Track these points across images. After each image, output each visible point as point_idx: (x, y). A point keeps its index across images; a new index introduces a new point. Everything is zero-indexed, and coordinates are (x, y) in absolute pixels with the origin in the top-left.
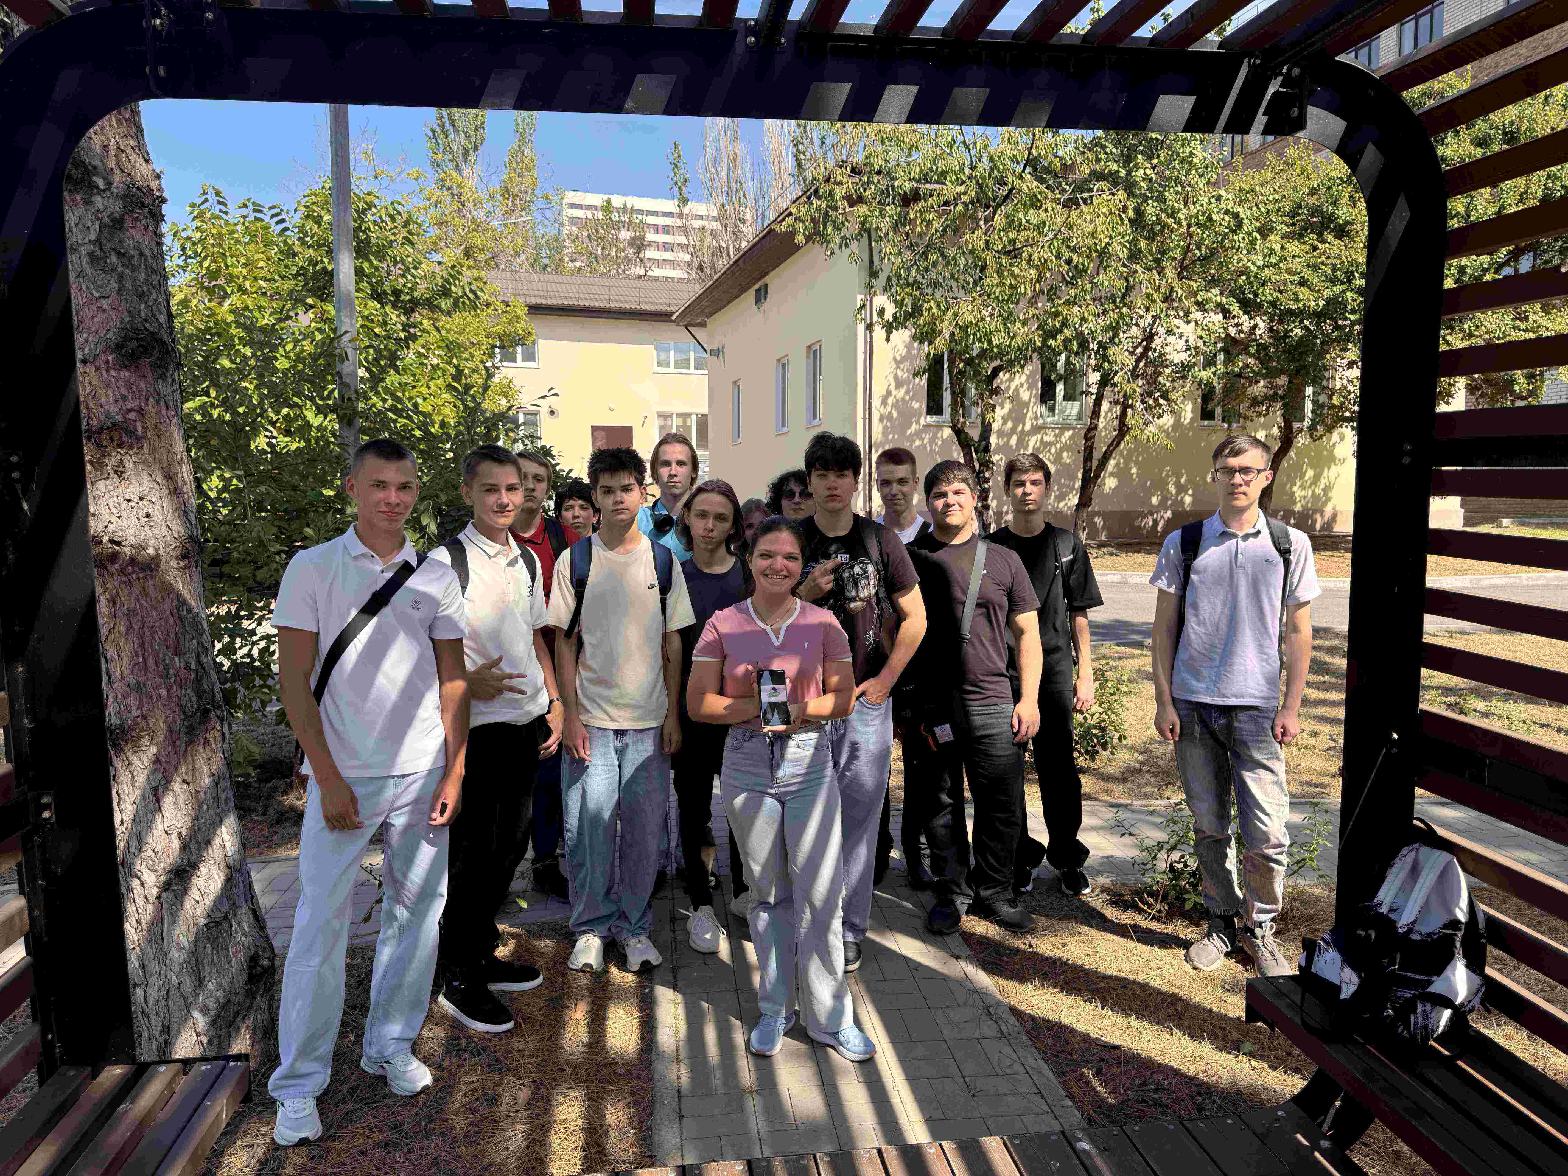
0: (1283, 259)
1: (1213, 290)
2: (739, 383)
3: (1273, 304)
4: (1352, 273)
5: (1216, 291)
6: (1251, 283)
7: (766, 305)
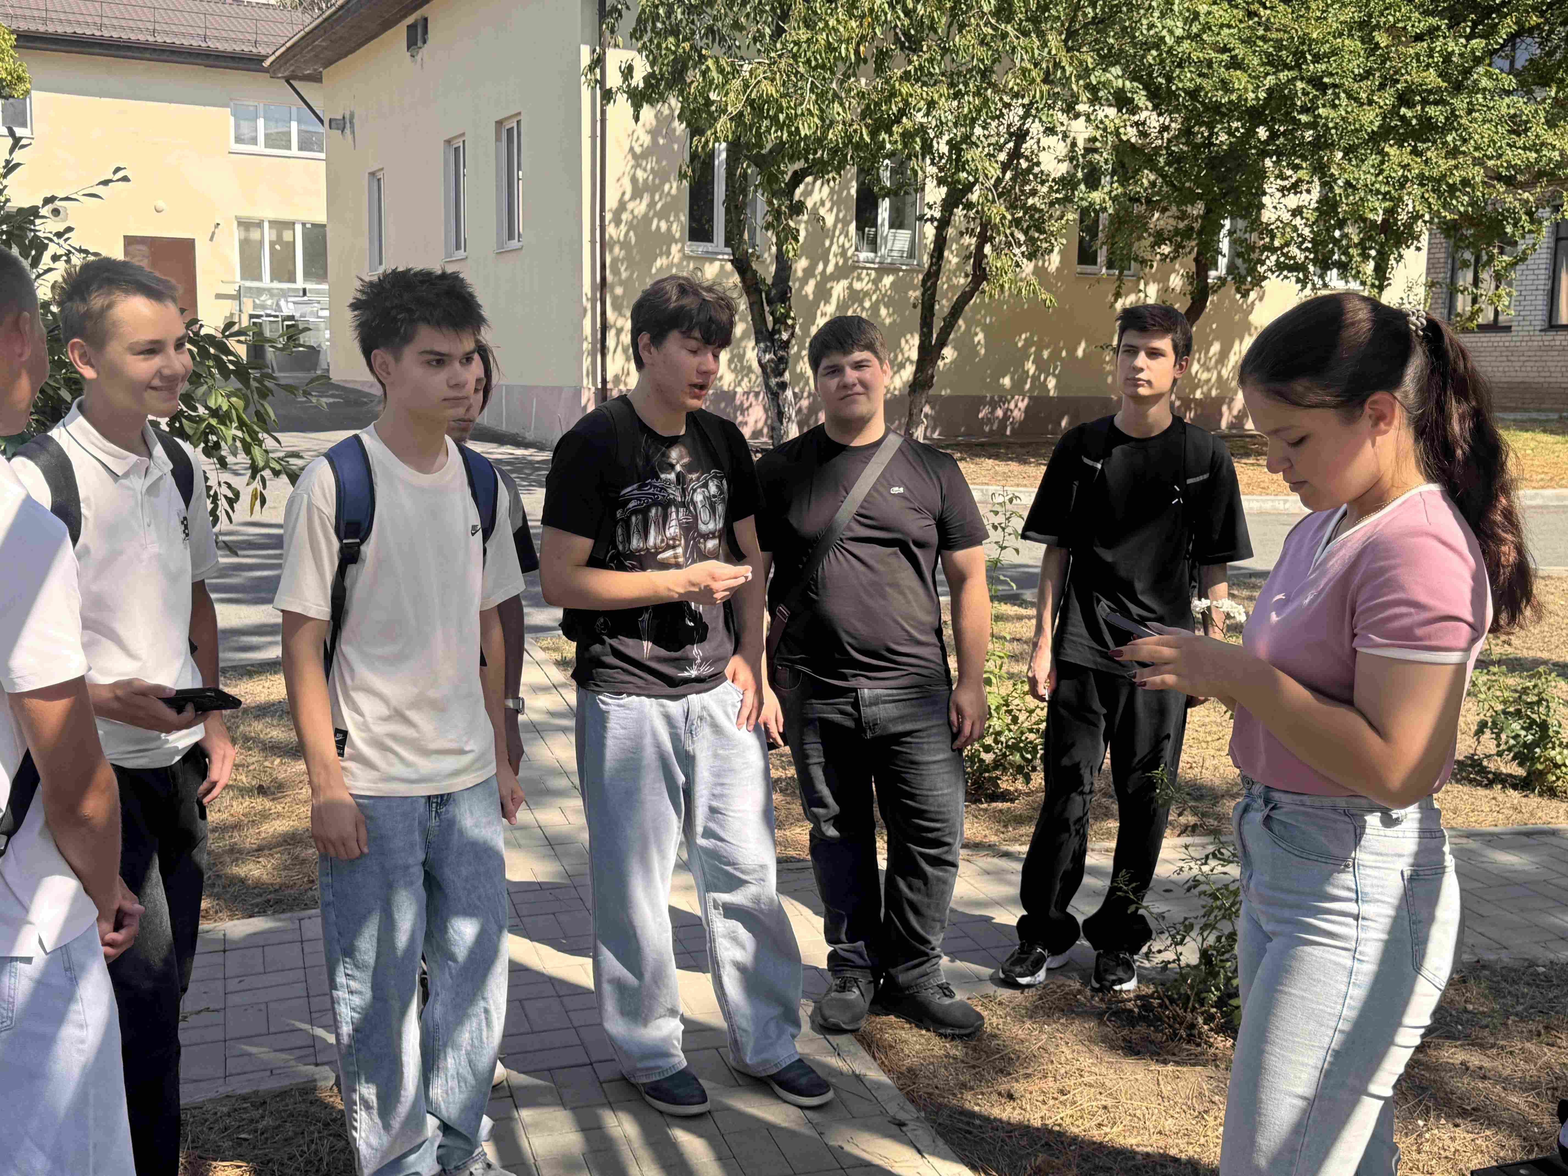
0: (1207, 27)
1: (1113, 70)
2: (380, 175)
3: (1193, 94)
4: (1303, 53)
5: (1117, 70)
6: (1162, 61)
7: (425, 52)
